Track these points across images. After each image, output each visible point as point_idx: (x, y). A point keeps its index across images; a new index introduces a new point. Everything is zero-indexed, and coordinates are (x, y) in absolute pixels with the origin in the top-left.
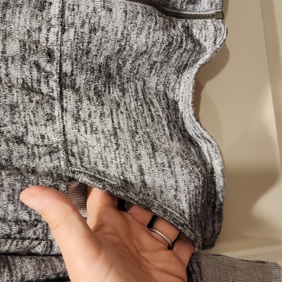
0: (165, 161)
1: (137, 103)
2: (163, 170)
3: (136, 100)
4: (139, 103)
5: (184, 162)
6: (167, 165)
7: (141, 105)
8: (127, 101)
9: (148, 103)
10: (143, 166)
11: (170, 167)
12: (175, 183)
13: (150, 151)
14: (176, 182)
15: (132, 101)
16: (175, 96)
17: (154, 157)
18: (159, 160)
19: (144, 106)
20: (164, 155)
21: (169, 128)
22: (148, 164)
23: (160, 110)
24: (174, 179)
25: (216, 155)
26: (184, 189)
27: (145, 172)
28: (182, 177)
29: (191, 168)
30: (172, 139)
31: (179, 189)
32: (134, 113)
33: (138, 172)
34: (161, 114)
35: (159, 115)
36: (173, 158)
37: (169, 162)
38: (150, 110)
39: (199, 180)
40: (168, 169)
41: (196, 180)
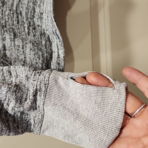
0: (21, 44)
1: (10, 12)
2: (18, 50)
3: (10, 10)
4: (12, 12)
5: (33, 48)
6: (21, 47)
7: (13, 14)
8: (4, 9)
9: (18, 13)
10: (6, 45)
11: (23, 48)
12: (24, 59)
13: (12, 37)
14: (25, 57)
15: (7, 10)
16: (41, 10)
17: (14, 41)
18: (17, 43)
19: (15, 14)
20: (21, 41)
21: (29, 29)
22: (9, 44)
23: (25, 18)
24: (24, 56)
25: (61, 47)
26: (29, 62)
27: (7, 49)
28: (29, 55)
29: (37, 52)
30: (29, 35)
31: (26, 62)
32: (7, 17)
33: (2, 48)
34: (25, 21)
35: (23, 21)
36: (26, 43)
37: (23, 46)
38: (18, 17)
39: (39, 59)
40: (21, 49)
41: (37, 59)
